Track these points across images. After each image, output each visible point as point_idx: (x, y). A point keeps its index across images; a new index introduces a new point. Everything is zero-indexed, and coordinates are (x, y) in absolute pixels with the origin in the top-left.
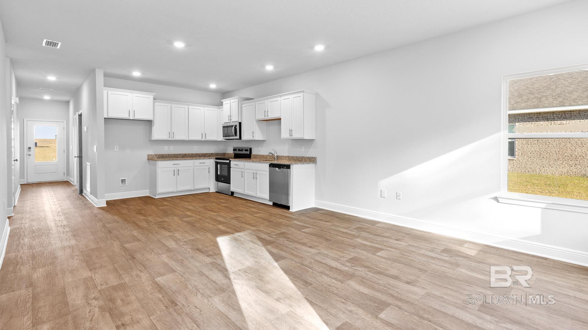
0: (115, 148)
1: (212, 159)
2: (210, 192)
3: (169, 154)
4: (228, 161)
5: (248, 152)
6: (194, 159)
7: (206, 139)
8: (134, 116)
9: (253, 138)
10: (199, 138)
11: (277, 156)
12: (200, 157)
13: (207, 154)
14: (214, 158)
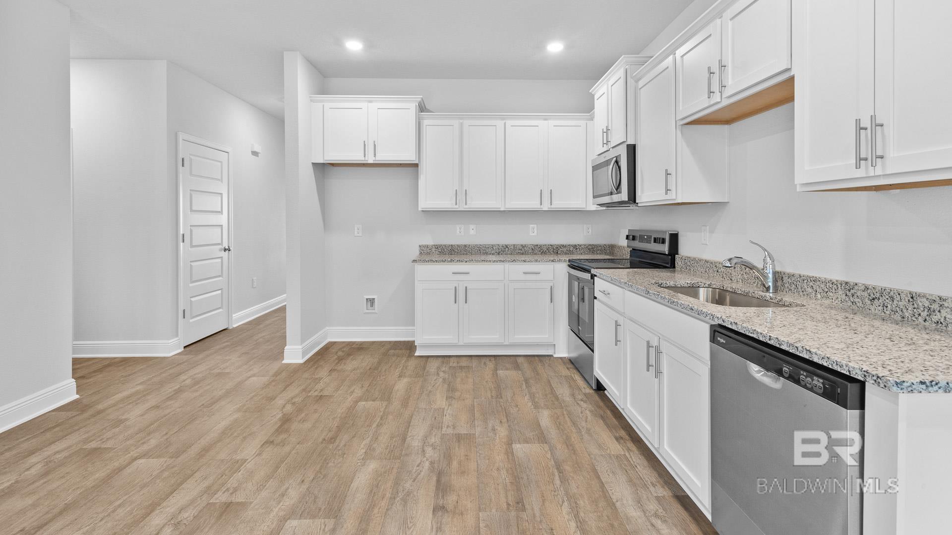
0: (356, 230)
1: (560, 261)
2: (555, 356)
3: (465, 246)
4: (587, 276)
5: (665, 248)
6: (509, 261)
7: (552, 206)
8: (375, 155)
9: (668, 197)
10: (533, 204)
11: (775, 273)
12: (543, 253)
13: (563, 246)
14: (565, 261)
